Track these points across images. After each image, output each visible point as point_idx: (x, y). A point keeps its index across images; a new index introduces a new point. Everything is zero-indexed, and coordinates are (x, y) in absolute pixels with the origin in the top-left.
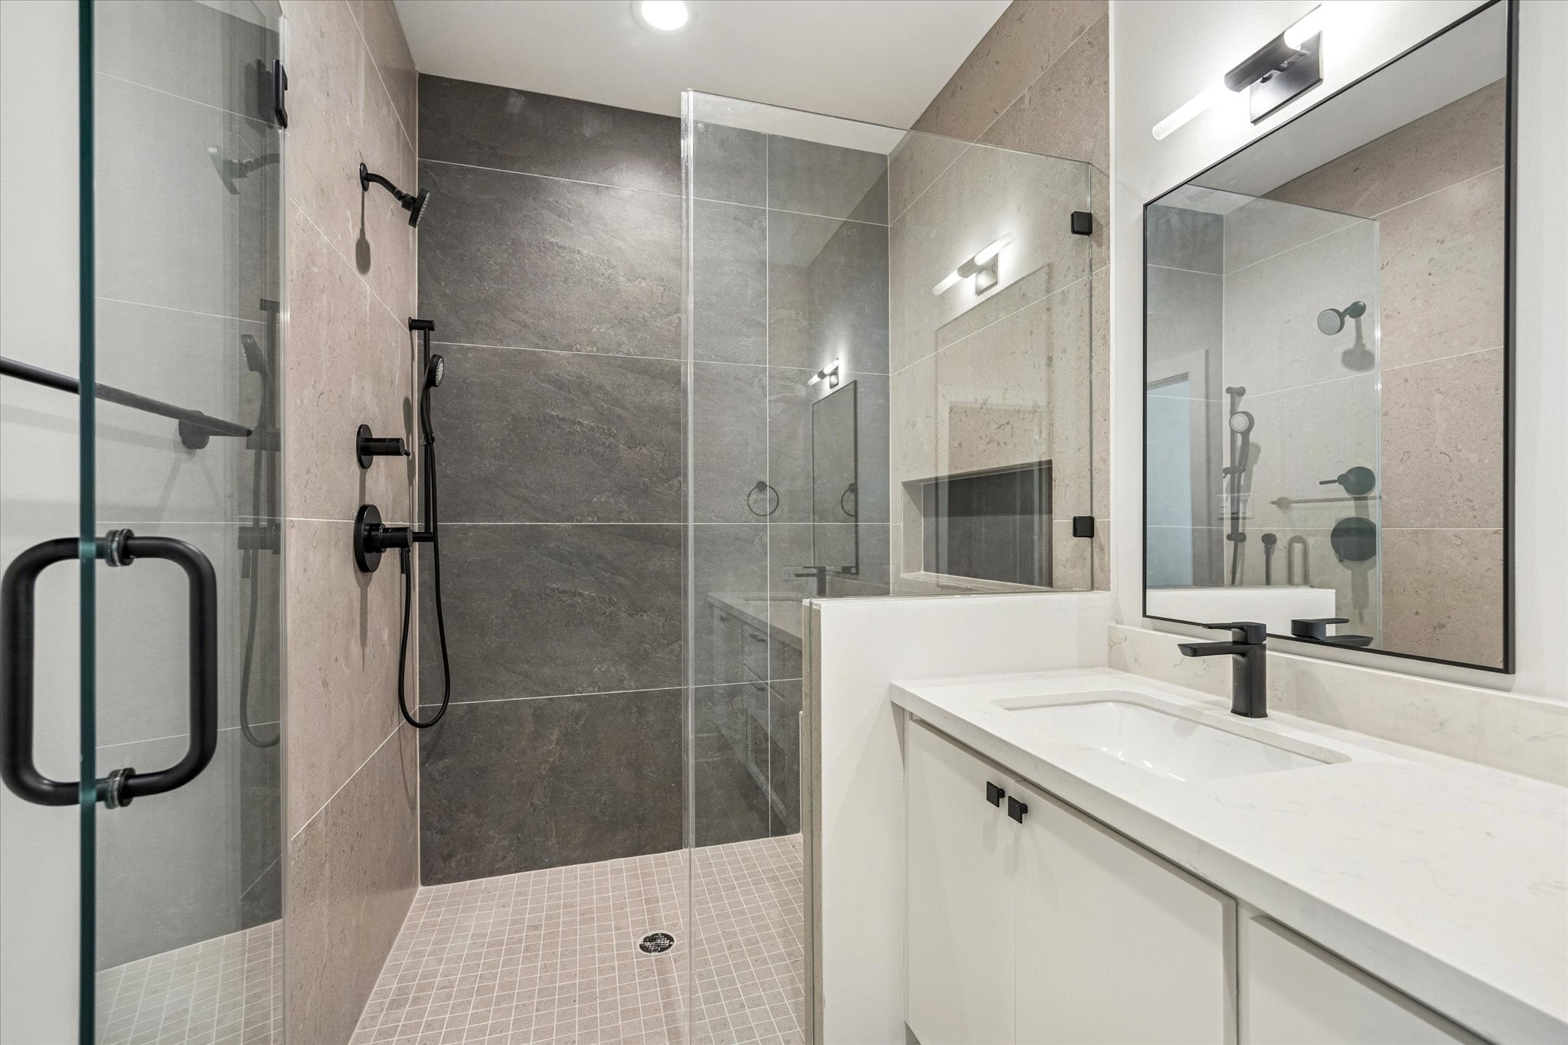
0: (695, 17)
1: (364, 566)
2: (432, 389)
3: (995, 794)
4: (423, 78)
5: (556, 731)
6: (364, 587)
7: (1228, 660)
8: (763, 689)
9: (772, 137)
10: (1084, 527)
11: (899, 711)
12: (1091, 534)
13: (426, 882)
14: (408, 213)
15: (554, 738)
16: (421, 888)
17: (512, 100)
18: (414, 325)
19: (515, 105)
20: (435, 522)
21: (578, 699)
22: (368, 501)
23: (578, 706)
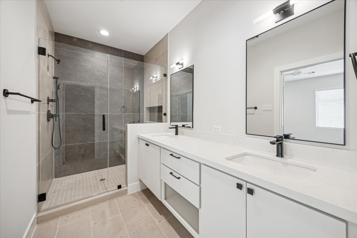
0: (110, 34)
1: (48, 120)
2: (58, 90)
3: (146, 144)
4: (55, 33)
5: (83, 149)
6: (48, 124)
7: (175, 129)
8: (122, 140)
9: (124, 51)
10: (165, 114)
11: (139, 138)
12: (166, 115)
13: (55, 178)
14: (57, 62)
15: (82, 151)
16: (54, 179)
17: (74, 39)
18: (54, 78)
19: (75, 40)
20: (59, 113)
21: (87, 144)
22: (49, 110)
23: (87, 145)
